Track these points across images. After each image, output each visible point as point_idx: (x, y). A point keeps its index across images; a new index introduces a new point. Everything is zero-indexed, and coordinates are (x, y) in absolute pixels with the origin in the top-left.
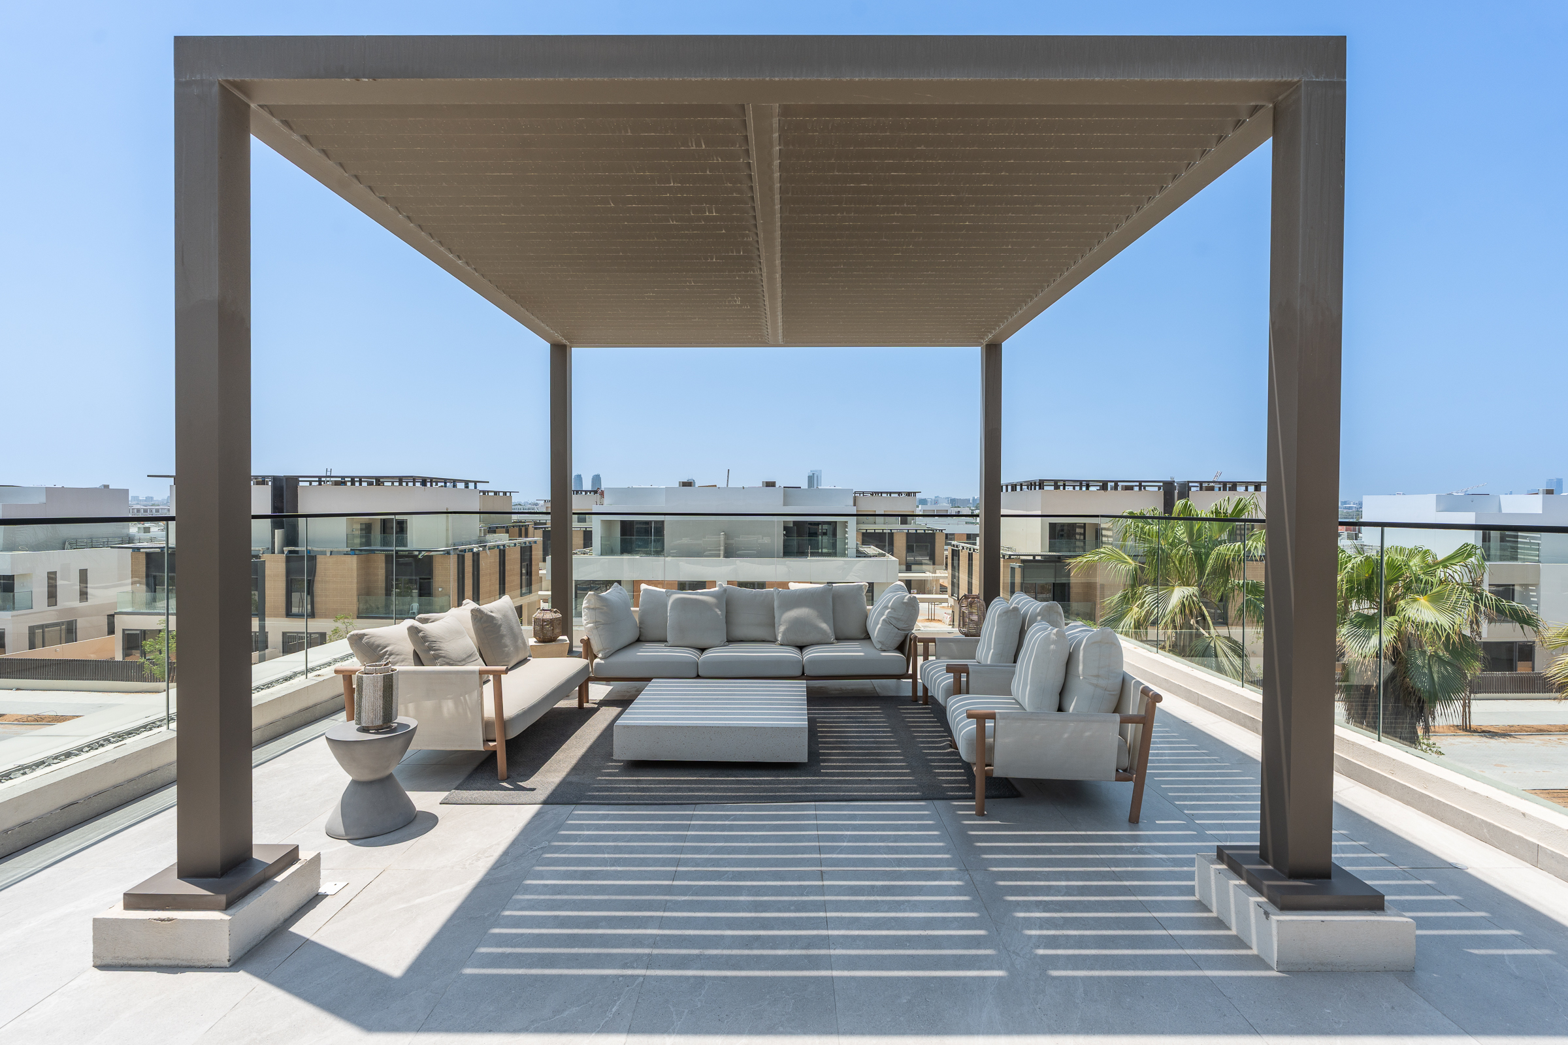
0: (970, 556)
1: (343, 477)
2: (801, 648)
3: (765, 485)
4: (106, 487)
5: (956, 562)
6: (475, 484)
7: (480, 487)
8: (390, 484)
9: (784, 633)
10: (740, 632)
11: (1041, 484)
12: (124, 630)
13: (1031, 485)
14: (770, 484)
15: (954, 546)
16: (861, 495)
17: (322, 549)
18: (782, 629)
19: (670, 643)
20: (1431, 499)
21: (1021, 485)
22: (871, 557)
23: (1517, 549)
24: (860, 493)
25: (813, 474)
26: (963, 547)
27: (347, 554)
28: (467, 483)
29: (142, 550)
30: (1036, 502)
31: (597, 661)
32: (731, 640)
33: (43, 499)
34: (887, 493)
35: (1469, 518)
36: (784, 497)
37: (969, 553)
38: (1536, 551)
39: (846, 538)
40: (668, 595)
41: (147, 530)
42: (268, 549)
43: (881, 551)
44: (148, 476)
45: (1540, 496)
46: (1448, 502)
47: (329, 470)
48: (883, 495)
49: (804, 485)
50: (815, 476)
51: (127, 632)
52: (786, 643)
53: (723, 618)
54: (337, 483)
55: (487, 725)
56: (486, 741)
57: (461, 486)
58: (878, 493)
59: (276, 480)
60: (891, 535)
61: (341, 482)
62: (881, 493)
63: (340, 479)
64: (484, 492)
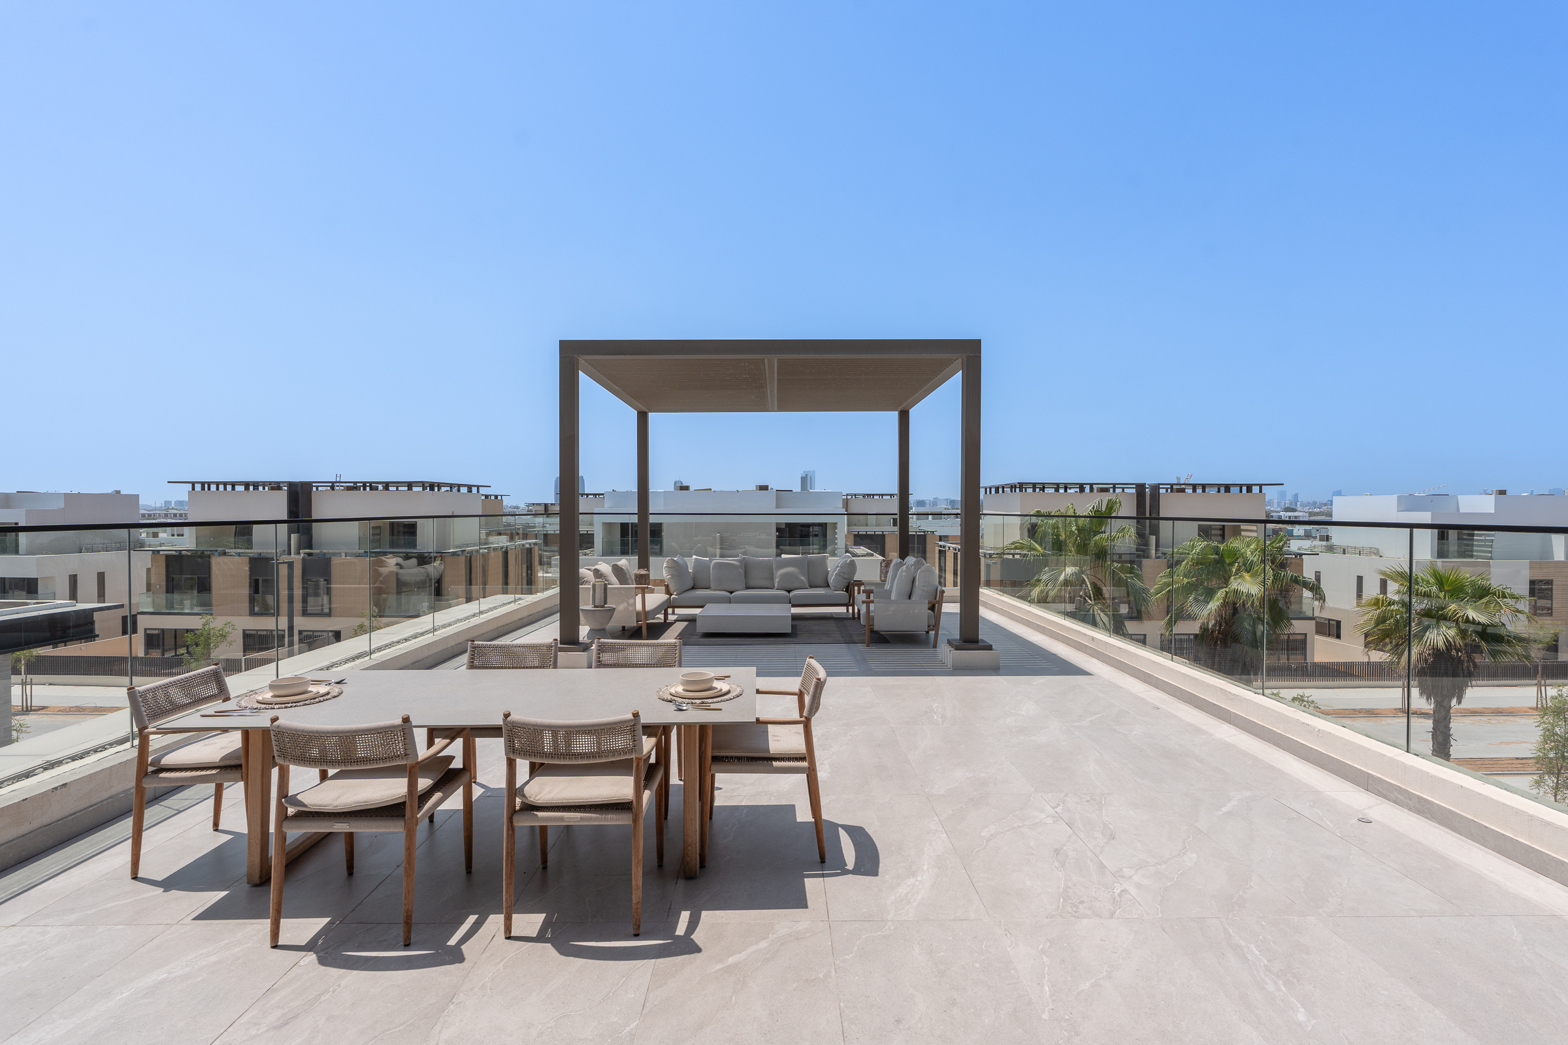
0: (955, 555)
1: (355, 483)
2: (789, 591)
3: (758, 488)
4: (118, 492)
5: (943, 561)
6: (478, 489)
7: (483, 491)
8: (395, 488)
9: (778, 582)
10: (752, 583)
11: (1021, 486)
12: (145, 629)
13: (1013, 487)
14: (764, 488)
15: (941, 546)
16: (854, 497)
17: (337, 551)
18: (777, 580)
19: (713, 589)
20: (1393, 500)
21: (1003, 488)
22: (859, 556)
23: (1473, 547)
24: (852, 495)
25: (807, 475)
26: (949, 548)
27: (359, 555)
28: (470, 488)
29: (161, 553)
30: (1016, 503)
31: (672, 596)
32: (747, 588)
33: (62, 505)
34: (879, 495)
35: (1425, 517)
36: (777, 500)
37: (954, 553)
38: (1489, 548)
39: (836, 539)
40: (710, 561)
41: (155, 535)
42: (284, 551)
43: (870, 551)
44: (168, 482)
45: (1493, 496)
46: (1409, 502)
47: (338, 475)
48: (875, 497)
49: (797, 488)
50: (809, 477)
51: (148, 632)
52: (780, 588)
53: (743, 574)
54: (349, 489)
55: (638, 614)
56: (637, 621)
57: (464, 490)
58: (870, 495)
59: (291, 485)
60: (883, 536)
61: (354, 487)
62: (873, 495)
63: (352, 484)
64: (487, 496)
